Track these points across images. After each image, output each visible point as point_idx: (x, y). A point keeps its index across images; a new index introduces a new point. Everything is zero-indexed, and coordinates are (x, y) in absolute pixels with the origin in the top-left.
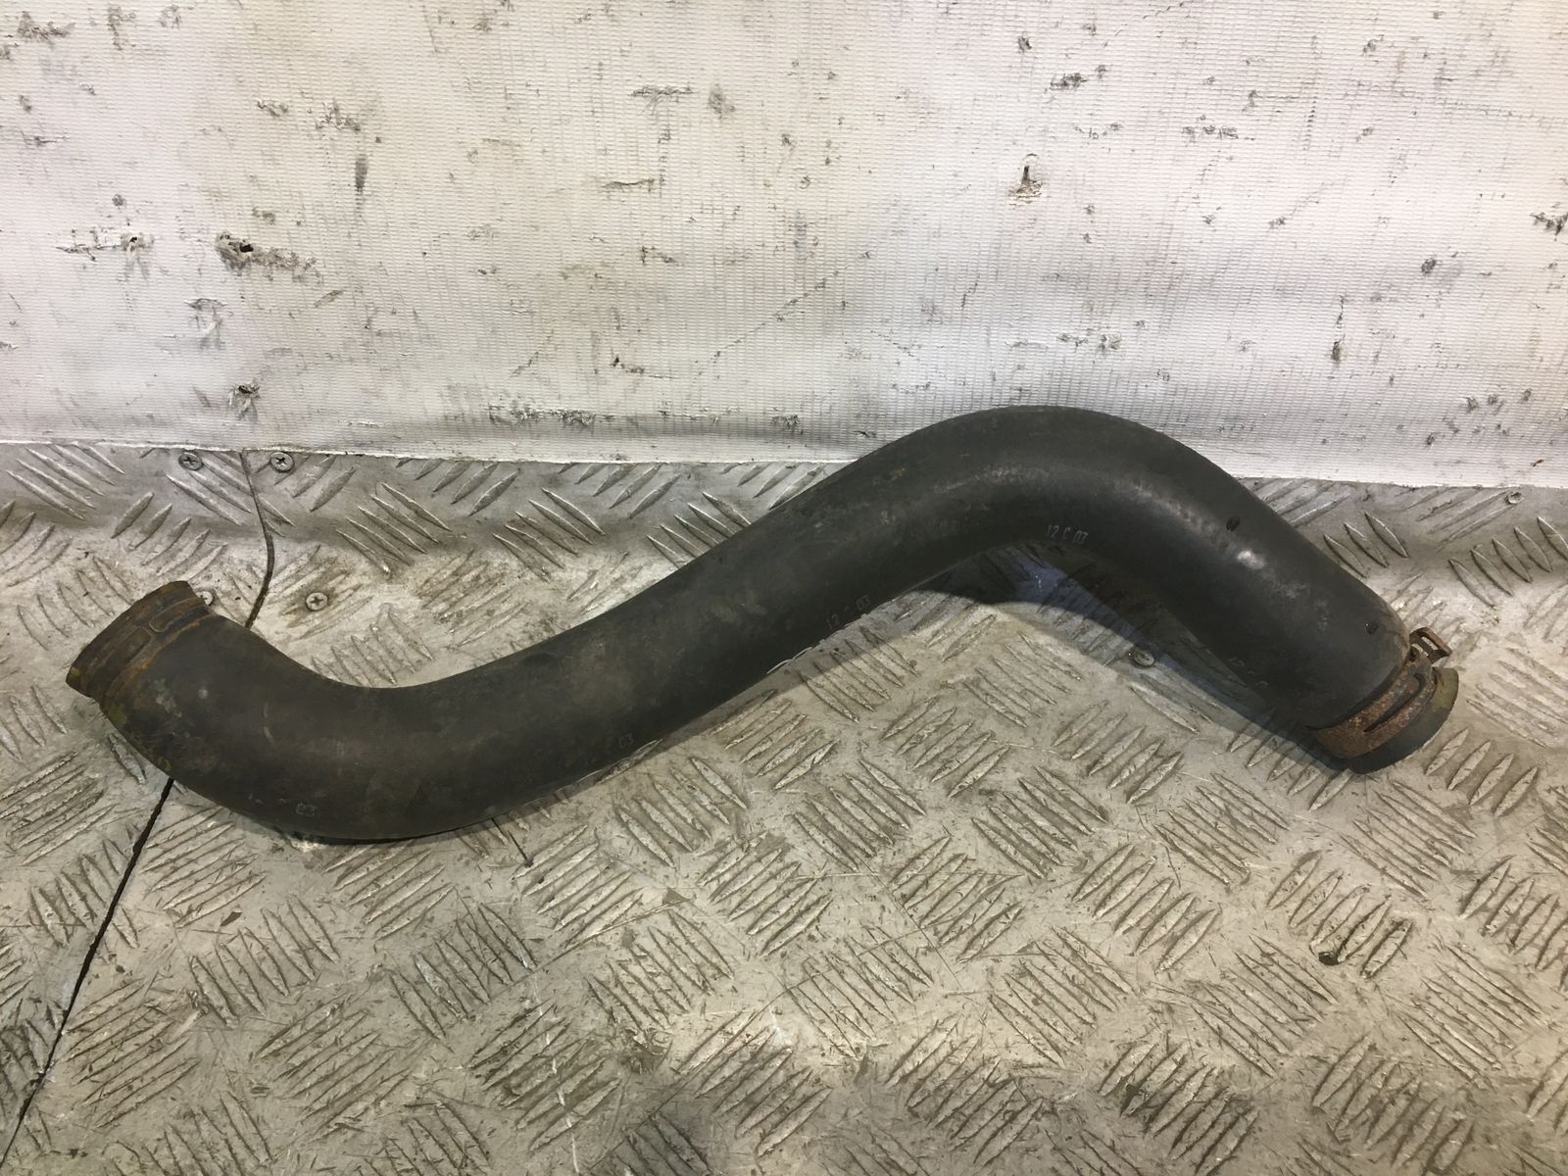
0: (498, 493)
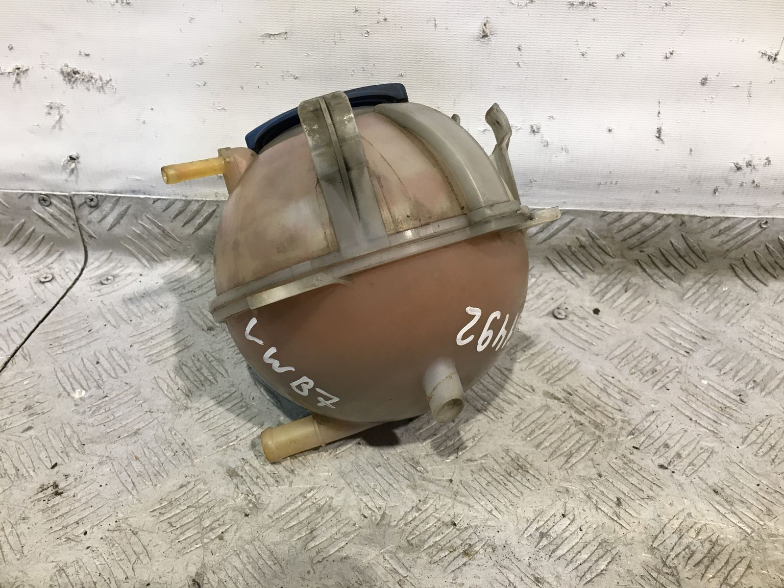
0: (206, 220)
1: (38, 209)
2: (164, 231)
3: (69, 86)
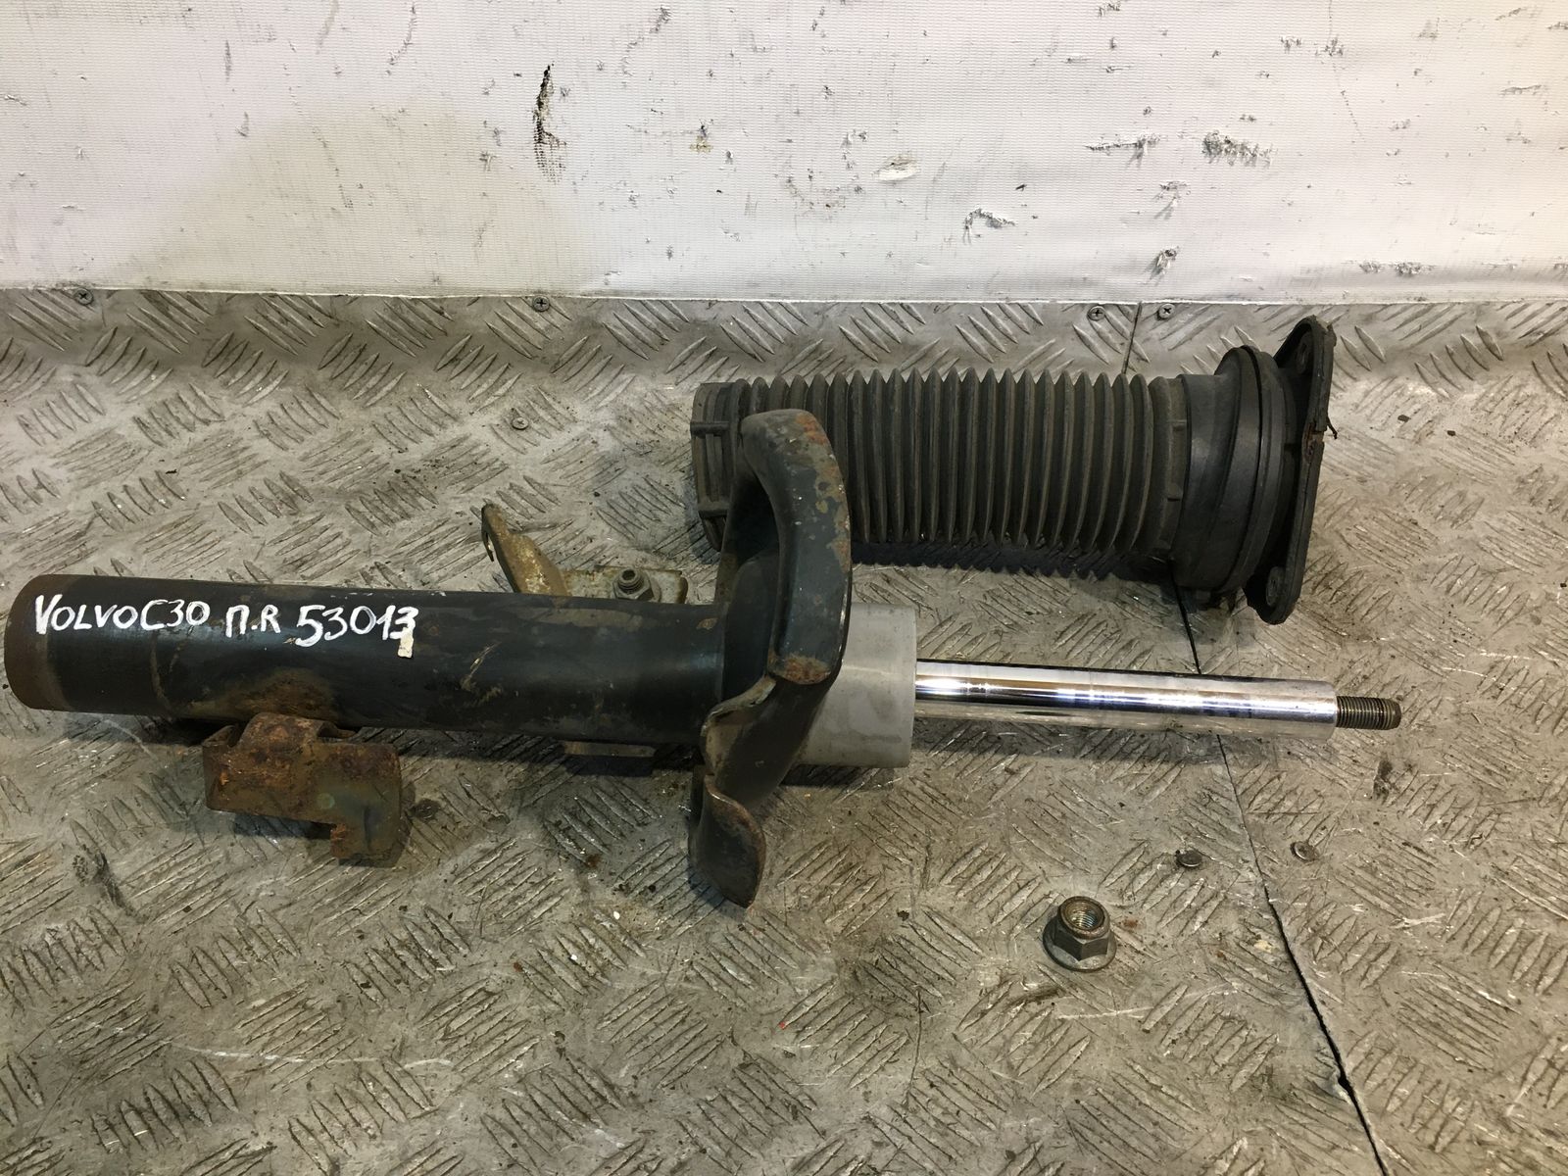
3: (1208, 160)
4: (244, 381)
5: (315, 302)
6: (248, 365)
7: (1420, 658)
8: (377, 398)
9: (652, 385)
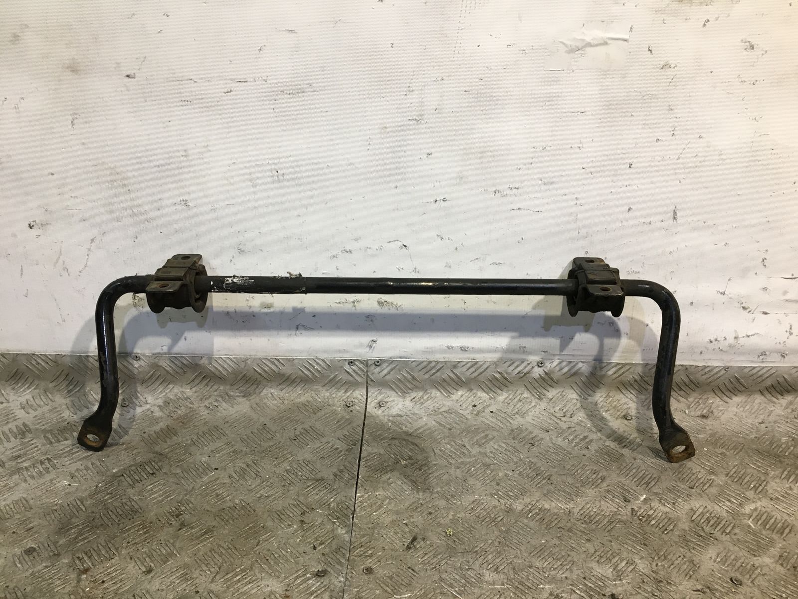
0: (438, 370)
1: (347, 367)
2: (413, 377)
3: (380, 308)
4: (20, 387)
5: (49, 357)
6: (23, 381)
7: (446, 497)
8: (71, 394)
9: (181, 389)
